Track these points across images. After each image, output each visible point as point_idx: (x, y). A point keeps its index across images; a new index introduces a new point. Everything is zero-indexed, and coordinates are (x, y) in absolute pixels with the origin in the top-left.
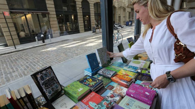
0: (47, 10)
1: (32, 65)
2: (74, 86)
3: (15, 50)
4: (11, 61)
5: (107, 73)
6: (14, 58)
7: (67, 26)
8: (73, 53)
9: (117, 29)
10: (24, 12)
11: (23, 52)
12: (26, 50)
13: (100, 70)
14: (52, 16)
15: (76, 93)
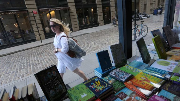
0: (68, 6)
1: (53, 58)
2: (78, 90)
3: (41, 44)
4: (38, 54)
5: (120, 76)
6: (40, 52)
7: (86, 19)
8: (91, 48)
9: (142, 19)
10: (48, 9)
11: (48, 46)
12: (50, 44)
13: (112, 70)
14: (72, 11)
15: (78, 99)
